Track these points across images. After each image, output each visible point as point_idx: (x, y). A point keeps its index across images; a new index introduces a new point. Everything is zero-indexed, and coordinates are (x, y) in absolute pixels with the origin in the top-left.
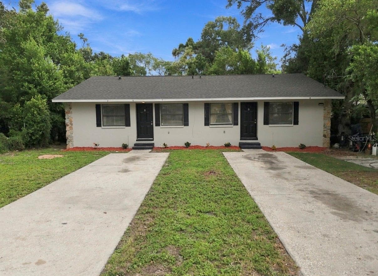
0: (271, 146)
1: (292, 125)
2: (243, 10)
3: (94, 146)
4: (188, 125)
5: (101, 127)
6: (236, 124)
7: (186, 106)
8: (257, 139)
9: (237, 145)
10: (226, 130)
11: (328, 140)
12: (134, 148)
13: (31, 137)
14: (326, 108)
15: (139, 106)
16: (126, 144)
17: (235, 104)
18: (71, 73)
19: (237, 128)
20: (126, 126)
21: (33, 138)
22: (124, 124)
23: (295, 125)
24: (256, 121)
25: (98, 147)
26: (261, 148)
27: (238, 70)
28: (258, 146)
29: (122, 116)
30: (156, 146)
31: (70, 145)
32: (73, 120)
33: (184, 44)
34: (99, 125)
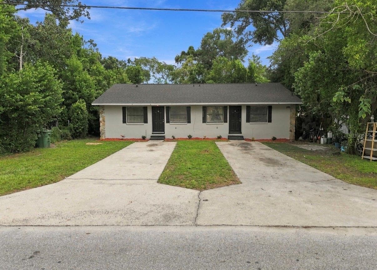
0: (251, 139)
1: (267, 123)
2: (235, 28)
3: (121, 138)
4: (190, 123)
5: (126, 123)
6: (226, 121)
7: (189, 108)
8: (241, 133)
9: (227, 137)
10: (218, 126)
11: (293, 134)
12: (151, 139)
13: (75, 130)
14: (292, 110)
15: (154, 108)
16: (145, 136)
17: (225, 107)
18: (99, 82)
19: (227, 125)
20: (145, 123)
21: (78, 131)
22: (143, 122)
23: (269, 123)
24: (241, 120)
25: (124, 138)
26: (243, 139)
27: (232, 77)
28: (242, 138)
29: (142, 115)
30: (167, 137)
31: (103, 137)
32: (105, 118)
33: (186, 52)
34: (124, 122)
